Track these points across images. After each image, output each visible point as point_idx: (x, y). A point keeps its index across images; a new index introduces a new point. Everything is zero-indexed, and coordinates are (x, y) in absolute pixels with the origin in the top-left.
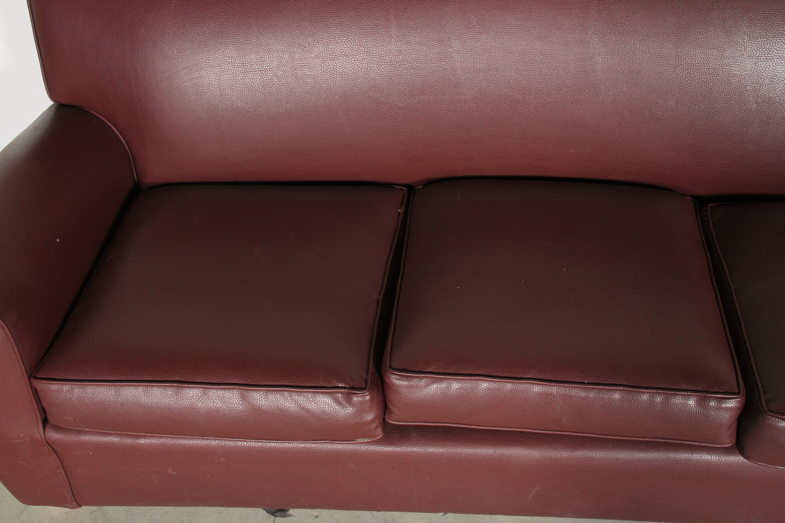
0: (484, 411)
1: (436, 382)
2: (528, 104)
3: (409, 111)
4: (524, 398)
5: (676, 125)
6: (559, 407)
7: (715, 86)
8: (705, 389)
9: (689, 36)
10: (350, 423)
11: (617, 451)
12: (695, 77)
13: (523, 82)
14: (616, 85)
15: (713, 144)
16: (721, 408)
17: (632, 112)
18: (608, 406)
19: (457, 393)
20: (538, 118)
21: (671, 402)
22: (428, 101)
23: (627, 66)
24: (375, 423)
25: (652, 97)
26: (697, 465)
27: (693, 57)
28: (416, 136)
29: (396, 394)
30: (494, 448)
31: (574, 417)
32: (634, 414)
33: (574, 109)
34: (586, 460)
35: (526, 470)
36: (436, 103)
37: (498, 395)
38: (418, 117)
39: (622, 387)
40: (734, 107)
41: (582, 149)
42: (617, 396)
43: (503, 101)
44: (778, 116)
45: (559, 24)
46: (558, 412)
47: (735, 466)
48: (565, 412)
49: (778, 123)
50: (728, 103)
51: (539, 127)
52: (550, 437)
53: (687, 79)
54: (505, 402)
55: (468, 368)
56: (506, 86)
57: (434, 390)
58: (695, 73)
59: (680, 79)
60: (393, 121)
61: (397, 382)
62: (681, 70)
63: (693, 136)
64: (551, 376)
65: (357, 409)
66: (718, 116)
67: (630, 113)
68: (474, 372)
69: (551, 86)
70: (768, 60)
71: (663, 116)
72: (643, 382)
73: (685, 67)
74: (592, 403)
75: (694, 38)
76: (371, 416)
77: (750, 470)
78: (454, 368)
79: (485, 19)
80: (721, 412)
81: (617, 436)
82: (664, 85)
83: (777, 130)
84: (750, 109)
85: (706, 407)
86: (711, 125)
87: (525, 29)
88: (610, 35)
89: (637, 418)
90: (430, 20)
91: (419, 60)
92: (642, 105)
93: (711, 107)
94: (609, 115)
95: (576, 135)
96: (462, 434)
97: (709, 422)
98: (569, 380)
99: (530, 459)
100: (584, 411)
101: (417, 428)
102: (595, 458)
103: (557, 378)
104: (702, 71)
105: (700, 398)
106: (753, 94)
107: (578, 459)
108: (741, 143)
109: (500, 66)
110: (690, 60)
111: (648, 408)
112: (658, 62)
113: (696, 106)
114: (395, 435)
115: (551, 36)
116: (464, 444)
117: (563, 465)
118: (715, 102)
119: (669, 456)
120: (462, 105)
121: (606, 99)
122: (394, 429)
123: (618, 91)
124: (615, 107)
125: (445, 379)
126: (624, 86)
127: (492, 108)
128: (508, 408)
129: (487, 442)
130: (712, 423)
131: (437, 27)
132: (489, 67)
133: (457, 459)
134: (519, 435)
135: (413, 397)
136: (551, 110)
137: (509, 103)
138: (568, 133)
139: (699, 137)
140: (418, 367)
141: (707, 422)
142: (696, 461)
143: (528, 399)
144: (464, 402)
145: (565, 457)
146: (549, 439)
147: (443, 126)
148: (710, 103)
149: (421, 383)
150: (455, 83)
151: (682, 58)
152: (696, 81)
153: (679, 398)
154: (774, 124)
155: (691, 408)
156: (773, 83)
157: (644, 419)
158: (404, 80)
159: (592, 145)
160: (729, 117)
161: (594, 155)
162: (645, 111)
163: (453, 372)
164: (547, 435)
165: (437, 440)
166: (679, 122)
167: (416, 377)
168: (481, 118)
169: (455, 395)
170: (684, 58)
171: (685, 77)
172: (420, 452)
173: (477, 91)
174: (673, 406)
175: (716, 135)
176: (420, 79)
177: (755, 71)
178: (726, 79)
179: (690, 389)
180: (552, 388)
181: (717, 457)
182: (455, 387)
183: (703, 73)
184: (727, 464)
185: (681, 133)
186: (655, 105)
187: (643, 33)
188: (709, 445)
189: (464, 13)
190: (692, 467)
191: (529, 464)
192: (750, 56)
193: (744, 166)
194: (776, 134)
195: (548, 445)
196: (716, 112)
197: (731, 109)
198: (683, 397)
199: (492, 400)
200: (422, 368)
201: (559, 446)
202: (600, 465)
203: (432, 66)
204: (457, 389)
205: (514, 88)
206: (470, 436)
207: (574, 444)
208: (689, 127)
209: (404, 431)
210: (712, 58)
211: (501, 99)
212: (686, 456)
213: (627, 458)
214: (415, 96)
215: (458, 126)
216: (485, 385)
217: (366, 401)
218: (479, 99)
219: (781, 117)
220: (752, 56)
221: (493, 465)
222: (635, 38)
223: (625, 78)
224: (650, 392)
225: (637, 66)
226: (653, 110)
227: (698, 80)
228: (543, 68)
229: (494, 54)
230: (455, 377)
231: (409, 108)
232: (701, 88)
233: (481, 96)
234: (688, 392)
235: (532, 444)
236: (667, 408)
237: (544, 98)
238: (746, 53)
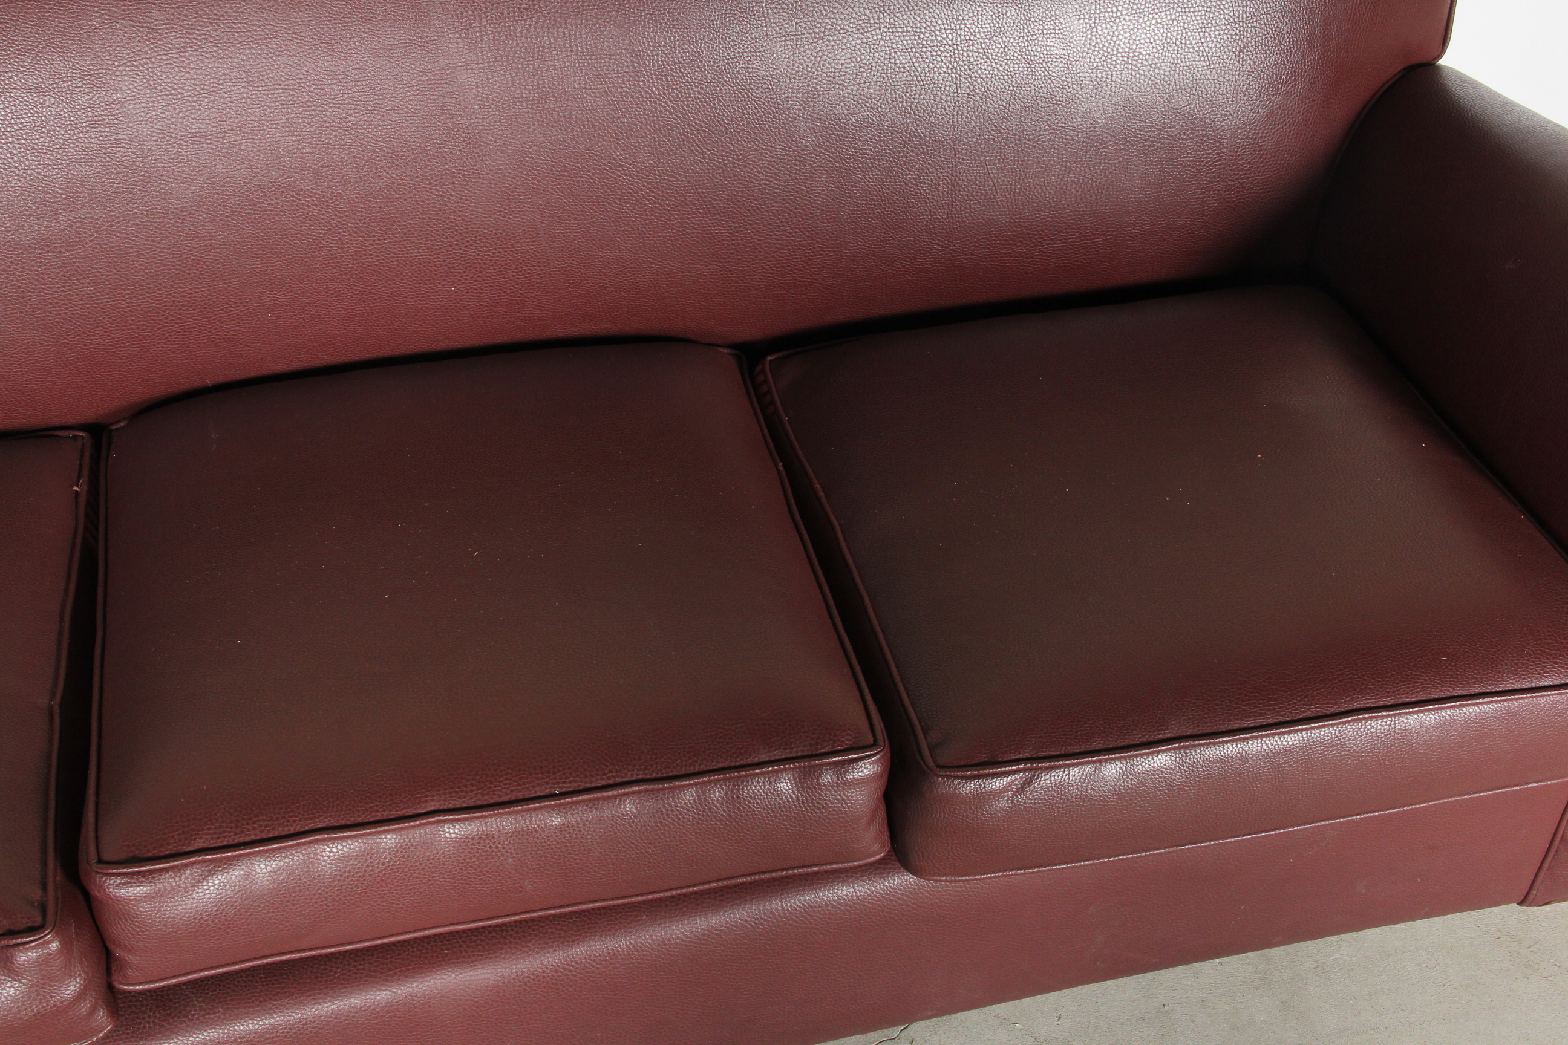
0: (344, 908)
1: (217, 871)
2: (332, 198)
3: (48, 252)
4: (428, 860)
5: (662, 200)
6: (510, 860)
7: (724, 106)
8: (808, 750)
9: (648, 5)
10: (21, 1018)
11: (661, 924)
12: (681, 92)
13: (308, 150)
14: (517, 131)
15: (747, 230)
16: (845, 784)
17: (565, 184)
18: (615, 833)
19: (273, 883)
20: (361, 227)
21: (743, 795)
22: (91, 222)
23: (532, 86)
24: (85, 1001)
25: (599, 147)
26: (830, 914)
27: (667, 50)
28: (82, 309)
29: (126, 920)
30: (390, 986)
31: (547, 874)
32: (674, 837)
33: (437, 195)
34: (599, 962)
35: (473, 1016)
36: (112, 226)
37: (368, 866)
38: (75, 263)
39: (636, 786)
40: (771, 147)
41: (476, 281)
42: (629, 807)
43: (272, 200)
44: (861, 154)
45: (361, 9)
46: (510, 873)
47: (903, 894)
48: (527, 867)
49: (863, 167)
50: (757, 140)
51: (367, 246)
52: (513, 930)
53: (664, 98)
54: (387, 878)
55: (288, 821)
56: (271, 163)
57: (217, 889)
58: (677, 84)
59: (650, 101)
60: (12, 281)
61: (122, 891)
62: (648, 81)
63: (703, 217)
64: (479, 796)
65: (32, 981)
66: (745, 169)
67: (562, 188)
68: (302, 827)
69: (375, 152)
70: (816, 40)
71: (632, 185)
72: (678, 765)
73: (655, 74)
74: (579, 836)
75: (661, 11)
76: (72, 988)
77: (934, 895)
78: (254, 829)
79: (186, 16)
80: (848, 792)
81: (650, 893)
82: (619, 118)
83: (865, 182)
84: (805, 146)
85: (815, 788)
86: (736, 191)
87: (285, 28)
88: (480, 23)
89: (682, 844)
90: (49, 30)
91: (45, 127)
92: (584, 167)
93: (727, 152)
94: (517, 199)
95: (455, 253)
96: (311, 972)
97: (828, 818)
98: (520, 796)
99: (477, 989)
100: (566, 857)
101: (200, 986)
102: (618, 951)
103: (492, 798)
104: (691, 79)
105: (801, 772)
106: (803, 114)
107: (581, 962)
108: (803, 219)
109: (247, 120)
110: (662, 57)
111: (700, 819)
112: (597, 70)
113: (694, 153)
114: (149, 1017)
115: (350, 38)
116: (320, 994)
117: (553, 983)
118: (731, 140)
119: (771, 909)
120: (177, 222)
121: (502, 165)
122: (145, 1002)
123: (525, 143)
124: (526, 179)
125: (237, 858)
126: (534, 129)
127: (249, 219)
128: (398, 888)
129: (371, 976)
130: (834, 818)
131: (72, 44)
132: (220, 125)
133: (311, 1032)
134: (441, 942)
135: (169, 917)
136: (387, 206)
137: (288, 202)
138: (436, 249)
139: (716, 219)
140: (169, 844)
141: (824, 820)
142: (826, 904)
143: (439, 859)
144: (293, 900)
145: (552, 965)
146: (511, 935)
147: (143, 276)
148: (722, 143)
149: (181, 880)
150: (146, 172)
151: (644, 56)
152: (683, 102)
153: (758, 782)
154: (858, 171)
155: (787, 797)
156: (837, 86)
157: (697, 845)
158: (18, 180)
159: (494, 269)
160: (766, 167)
161: (505, 290)
162: (592, 179)
163: (253, 837)
164: (504, 928)
165: (253, 1002)
166: (667, 193)
167: (167, 870)
168: (230, 244)
169: (269, 889)
170: (648, 55)
171: (660, 94)
172: (218, 1038)
173: (205, 183)
174: (750, 802)
175: (749, 210)
176: (58, 173)
177: (797, 65)
178: (743, 89)
179: (777, 757)
180: (486, 823)
181: (867, 886)
182: (264, 870)
183: (694, 83)
184: (887, 894)
185: (678, 215)
186: (609, 163)
187: (550, 10)
188: (840, 865)
189: (131, 6)
190: (820, 918)
191: (477, 1002)
192: (779, 35)
193: (819, 266)
194: (866, 190)
195: (510, 948)
196: (739, 160)
197: (767, 150)
198: (765, 778)
199: (358, 880)
200: (179, 845)
201: (533, 944)
202: (631, 963)
203: (81, 138)
204: (272, 874)
205: (291, 167)
206: (331, 971)
207: (566, 932)
208: (691, 201)
209: (171, 1001)
210: (704, 48)
211: (266, 195)
212: (805, 900)
213: (685, 935)
214: (56, 214)
215: (179, 269)
216: (335, 850)
217: (50, 954)
218: (214, 202)
219: (866, 154)
220: (784, 36)
221: (398, 1024)
222: (536, 23)
223: (532, 113)
224: (696, 784)
225: (554, 85)
226: (608, 174)
227: (686, 97)
228: (347, 113)
229: (226, 95)
230: (261, 848)
231: (48, 246)
232: (697, 115)
233: (218, 194)
234: (773, 767)
235: (474, 956)
236: (739, 809)
237: (364, 181)
238: (771, 31)
